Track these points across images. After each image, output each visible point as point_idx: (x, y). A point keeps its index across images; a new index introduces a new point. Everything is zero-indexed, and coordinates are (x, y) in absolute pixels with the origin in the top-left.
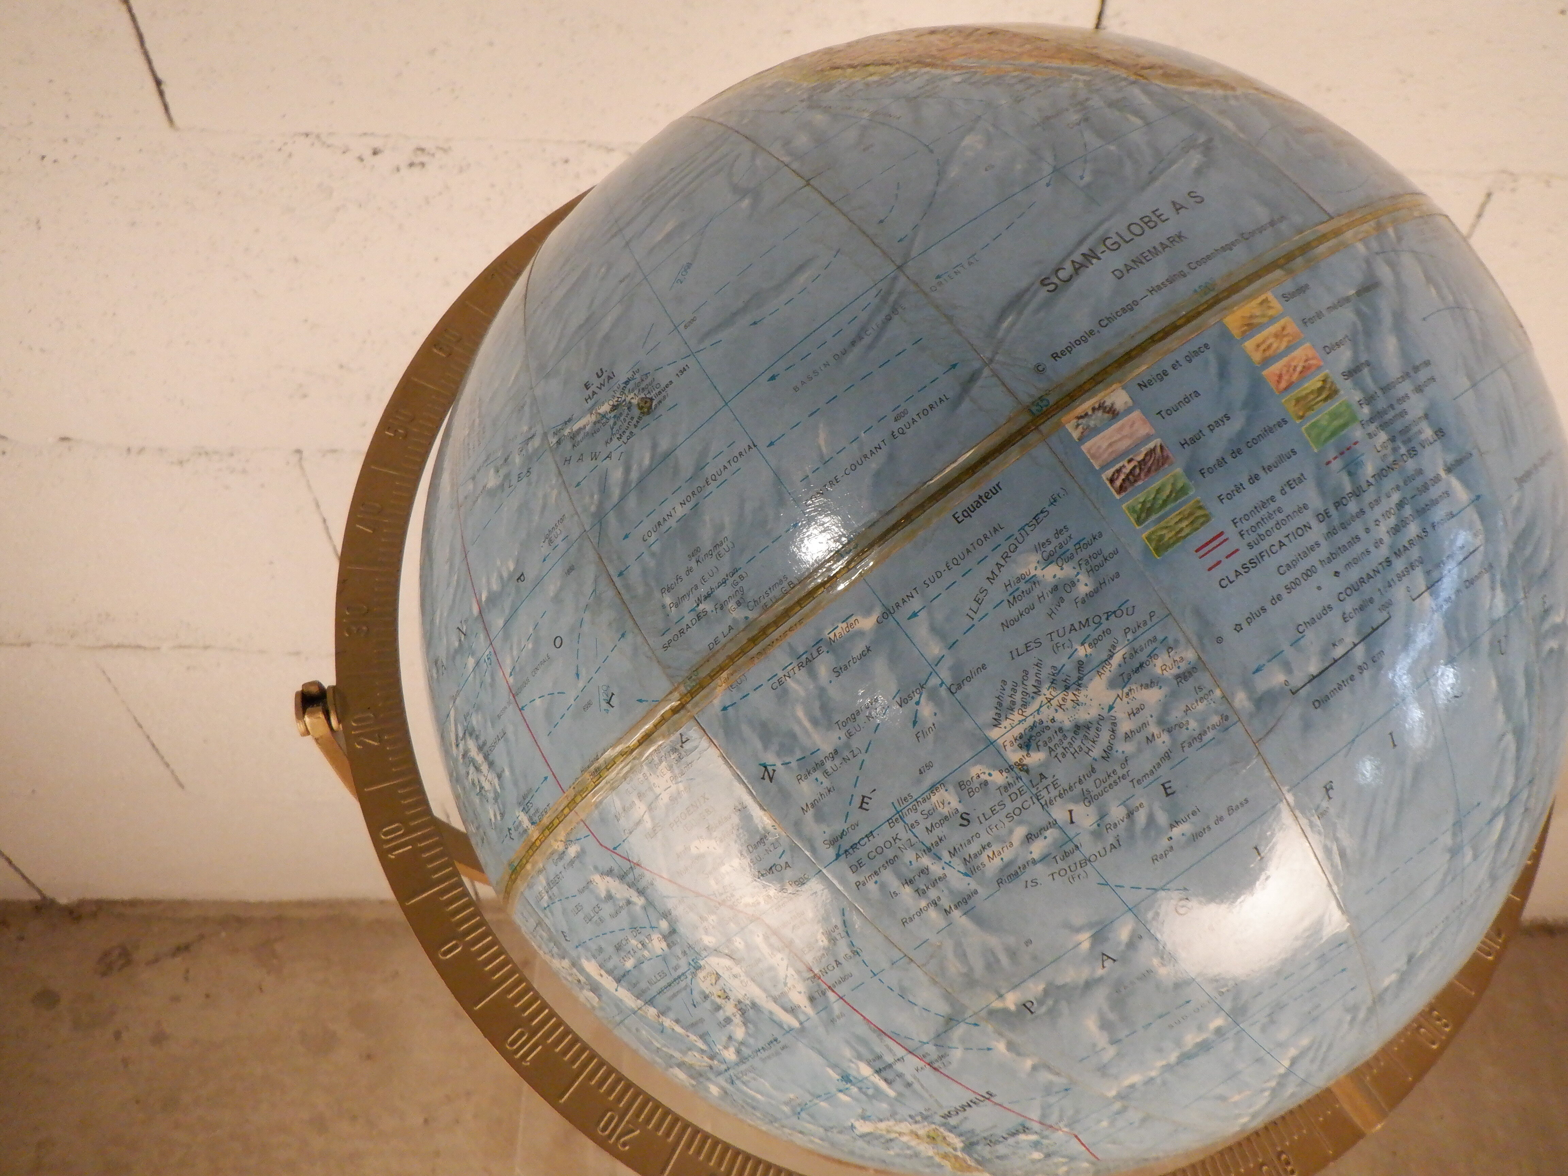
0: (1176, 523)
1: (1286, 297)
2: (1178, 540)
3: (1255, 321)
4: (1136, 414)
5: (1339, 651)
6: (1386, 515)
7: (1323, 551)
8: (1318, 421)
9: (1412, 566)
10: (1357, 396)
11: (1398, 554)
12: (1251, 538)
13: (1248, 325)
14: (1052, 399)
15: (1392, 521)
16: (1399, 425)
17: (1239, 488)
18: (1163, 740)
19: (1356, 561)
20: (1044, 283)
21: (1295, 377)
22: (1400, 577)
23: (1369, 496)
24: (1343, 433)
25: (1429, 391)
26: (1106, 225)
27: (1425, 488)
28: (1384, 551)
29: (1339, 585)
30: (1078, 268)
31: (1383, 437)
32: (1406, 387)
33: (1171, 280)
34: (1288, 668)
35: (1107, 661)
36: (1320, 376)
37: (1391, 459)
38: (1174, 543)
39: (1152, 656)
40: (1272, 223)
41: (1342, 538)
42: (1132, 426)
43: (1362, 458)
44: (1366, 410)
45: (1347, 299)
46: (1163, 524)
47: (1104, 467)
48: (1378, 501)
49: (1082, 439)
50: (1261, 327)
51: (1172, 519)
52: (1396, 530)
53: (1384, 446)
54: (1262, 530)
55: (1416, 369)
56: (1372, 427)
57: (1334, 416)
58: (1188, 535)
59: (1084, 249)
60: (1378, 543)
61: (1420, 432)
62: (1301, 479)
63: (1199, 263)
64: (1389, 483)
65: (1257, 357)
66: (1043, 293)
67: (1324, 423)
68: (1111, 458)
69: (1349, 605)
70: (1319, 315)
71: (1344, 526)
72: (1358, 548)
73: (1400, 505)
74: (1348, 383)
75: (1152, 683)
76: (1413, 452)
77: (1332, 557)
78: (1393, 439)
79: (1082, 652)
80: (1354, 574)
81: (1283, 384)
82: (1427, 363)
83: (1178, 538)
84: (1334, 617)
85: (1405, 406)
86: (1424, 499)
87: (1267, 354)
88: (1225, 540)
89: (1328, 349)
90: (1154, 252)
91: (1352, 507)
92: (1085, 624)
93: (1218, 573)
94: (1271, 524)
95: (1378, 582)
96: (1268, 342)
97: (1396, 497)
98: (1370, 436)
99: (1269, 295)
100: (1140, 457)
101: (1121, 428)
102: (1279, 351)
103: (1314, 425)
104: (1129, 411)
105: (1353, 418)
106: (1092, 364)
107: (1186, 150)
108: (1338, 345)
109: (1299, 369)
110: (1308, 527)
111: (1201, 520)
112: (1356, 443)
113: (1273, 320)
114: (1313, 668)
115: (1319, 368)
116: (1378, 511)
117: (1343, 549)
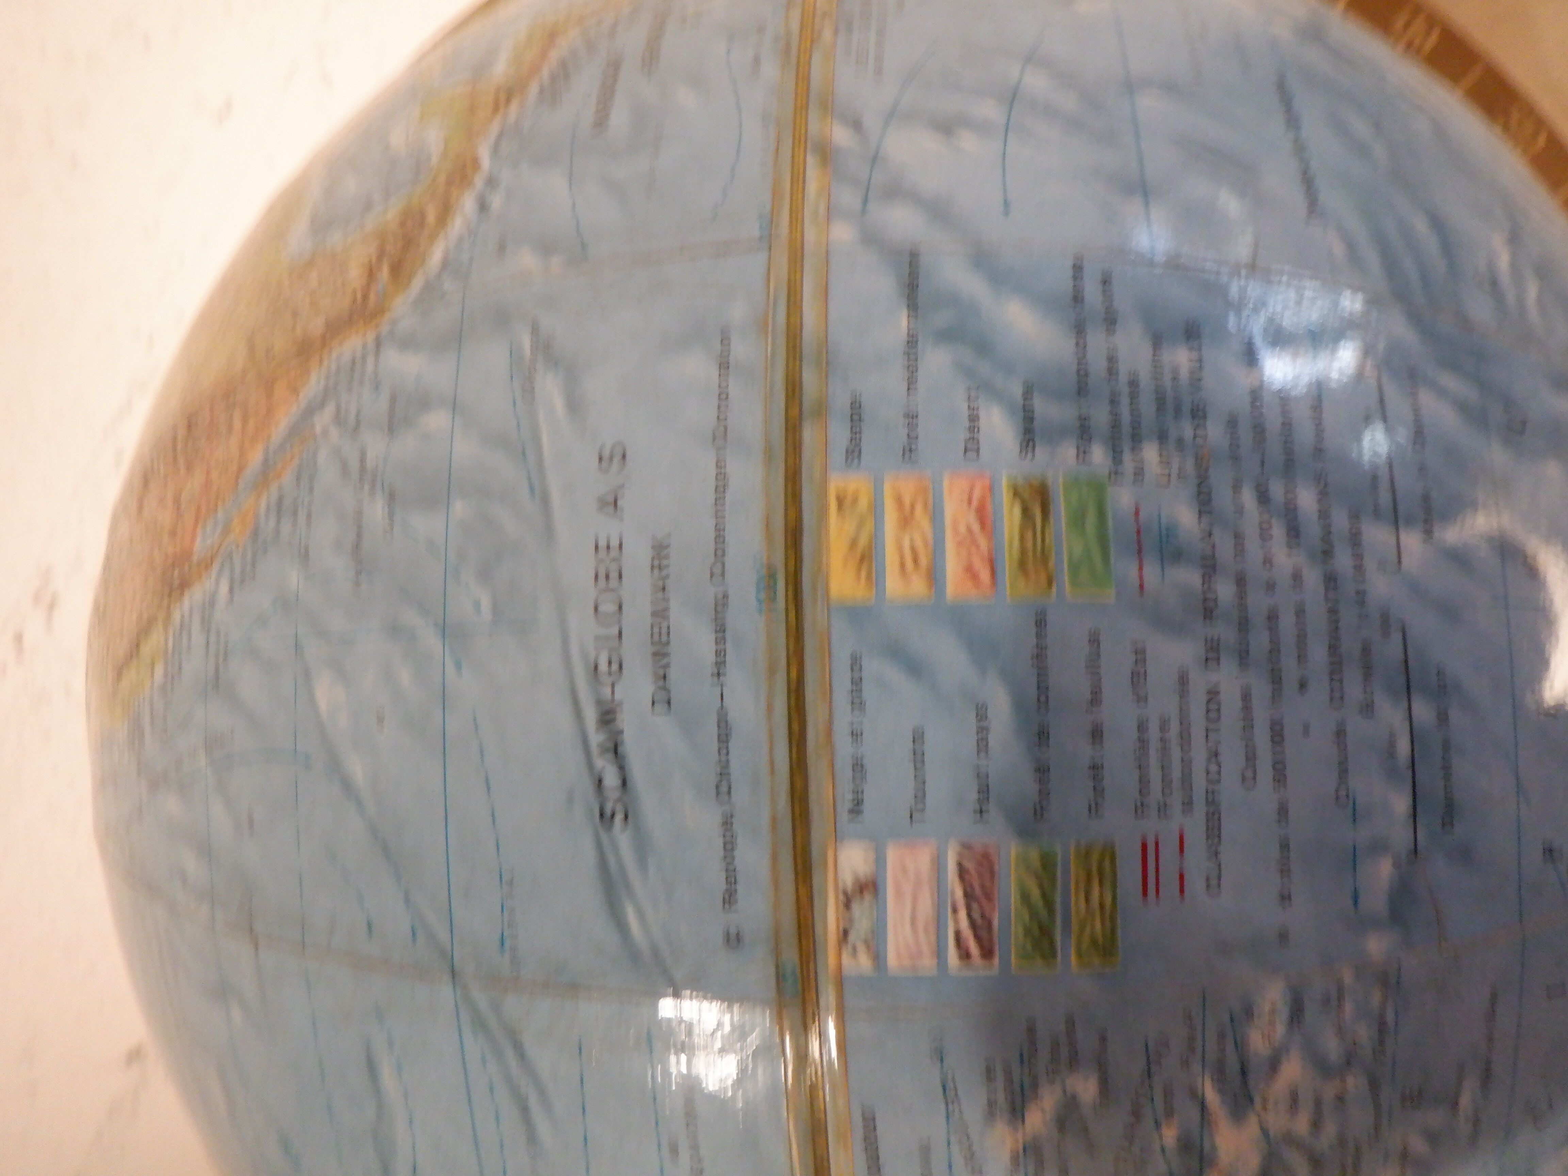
0: (1087, 900)
1: (854, 453)
2: (1113, 919)
3: (863, 541)
4: (892, 855)
5: (1403, 747)
6: (1265, 535)
7: (1261, 689)
8: (1070, 559)
9: (1355, 540)
10: (1068, 451)
11: (1327, 553)
12: (1176, 799)
13: (862, 559)
14: (791, 956)
15: (1278, 531)
16: (1147, 407)
17: (1096, 769)
18: (1355, 1083)
19: (1301, 639)
20: (605, 818)
21: (983, 543)
22: (1359, 568)
23: (1225, 547)
24: (1110, 523)
25: (1123, 303)
26: (575, 650)
27: (1259, 430)
28: (1313, 577)
29: (1319, 690)
30: (615, 750)
31: (1150, 453)
32: (1096, 340)
33: (721, 630)
34: (1378, 847)
35: (1203, 1107)
36: (1005, 496)
37: (1190, 465)
38: (1113, 930)
39: (1240, 1046)
40: (724, 365)
41: (1260, 641)
42: (904, 870)
43: (1164, 521)
44: (1098, 454)
45: (912, 342)
46: (1075, 928)
47: (940, 953)
48: (1238, 537)
49: (878, 958)
50: (876, 541)
51: (1077, 904)
52: (1294, 532)
53: (1165, 462)
54: (1176, 773)
55: (1077, 298)
56: (1128, 465)
57: (1078, 520)
58: (1114, 898)
59: (591, 716)
60: (1297, 577)
61: (1175, 371)
62: (1140, 655)
63: (720, 553)
64: (1223, 496)
65: (918, 587)
66: (623, 837)
67: (1078, 550)
68: (933, 938)
69: (1354, 689)
70: (911, 418)
71: (1244, 625)
72: (1287, 622)
73: (1263, 498)
74: (1041, 452)
75: (1274, 1064)
76: (1199, 414)
77: (1276, 679)
78: (1162, 437)
79: (1170, 1135)
80: (1318, 653)
81: (985, 575)
82: (1078, 269)
83: (1111, 917)
84: (1356, 726)
85: (1123, 369)
86: (1274, 448)
87: (924, 561)
88: (1157, 844)
89: (972, 446)
90: (660, 614)
91: (1225, 591)
92: (1136, 1113)
93: (1196, 884)
94: (1176, 754)
95: (1348, 616)
96: (906, 544)
97: (1248, 497)
98: (1139, 473)
99: (836, 483)
100: (959, 893)
101: (899, 893)
102: (930, 536)
103: (1075, 569)
104: (880, 861)
105: (1099, 491)
106: (775, 858)
107: (529, 391)
108: (974, 418)
109: (976, 527)
110: (1213, 694)
111: (1107, 863)
112: (1137, 513)
113: (876, 509)
114: (1401, 804)
115: (991, 489)
116: (1253, 546)
117: (1275, 651)
